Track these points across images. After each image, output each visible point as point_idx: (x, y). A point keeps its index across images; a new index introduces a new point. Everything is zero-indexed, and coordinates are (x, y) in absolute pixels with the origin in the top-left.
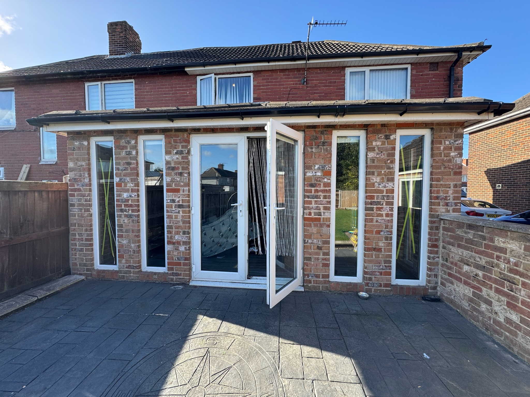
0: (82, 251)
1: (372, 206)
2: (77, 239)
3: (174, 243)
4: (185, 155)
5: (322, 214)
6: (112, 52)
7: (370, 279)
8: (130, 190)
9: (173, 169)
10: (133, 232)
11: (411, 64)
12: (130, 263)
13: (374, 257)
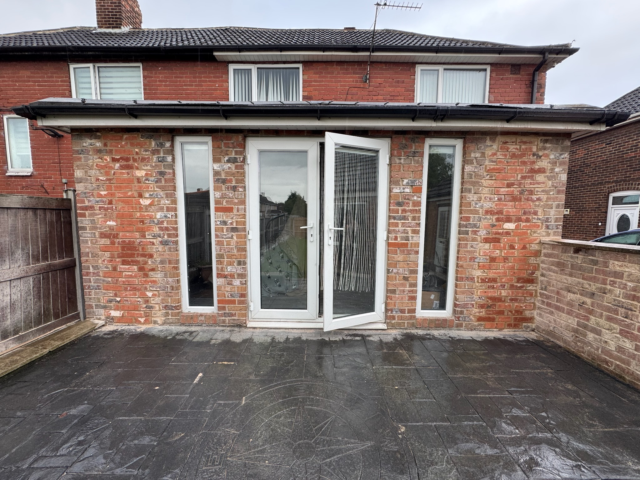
0: (99, 289)
1: (467, 229)
2: (92, 274)
3: (225, 277)
4: (239, 164)
5: (410, 238)
6: (101, 24)
7: (462, 312)
8: (165, 208)
9: (224, 181)
10: (170, 263)
11: (491, 64)
12: (168, 303)
13: (467, 287)
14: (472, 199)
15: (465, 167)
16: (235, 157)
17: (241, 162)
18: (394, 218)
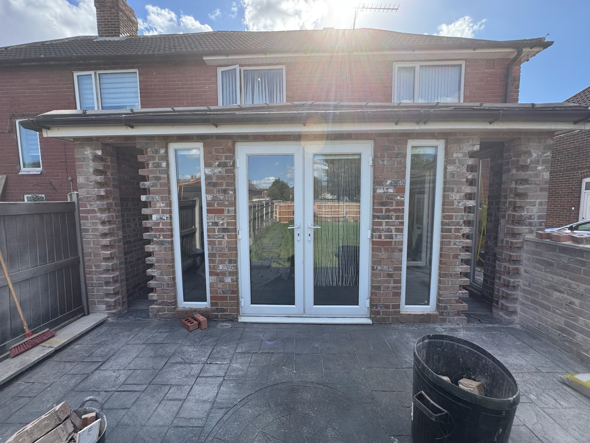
0: (101, 286)
1: (450, 227)
2: (94, 272)
3: (217, 274)
4: (229, 168)
5: (394, 236)
6: (102, 33)
7: (445, 308)
8: (161, 211)
9: (215, 185)
10: (165, 262)
11: (466, 60)
12: (164, 299)
13: (450, 284)
14: (454, 198)
15: (448, 167)
16: (225, 162)
17: (231, 166)
18: (378, 217)
